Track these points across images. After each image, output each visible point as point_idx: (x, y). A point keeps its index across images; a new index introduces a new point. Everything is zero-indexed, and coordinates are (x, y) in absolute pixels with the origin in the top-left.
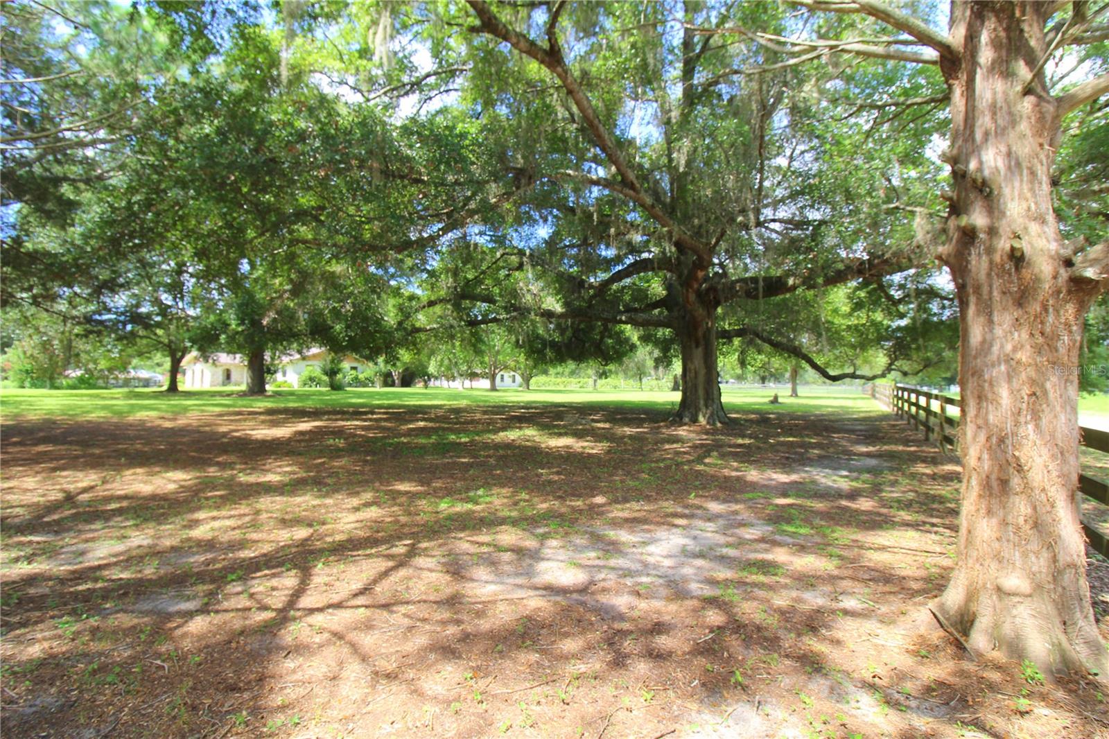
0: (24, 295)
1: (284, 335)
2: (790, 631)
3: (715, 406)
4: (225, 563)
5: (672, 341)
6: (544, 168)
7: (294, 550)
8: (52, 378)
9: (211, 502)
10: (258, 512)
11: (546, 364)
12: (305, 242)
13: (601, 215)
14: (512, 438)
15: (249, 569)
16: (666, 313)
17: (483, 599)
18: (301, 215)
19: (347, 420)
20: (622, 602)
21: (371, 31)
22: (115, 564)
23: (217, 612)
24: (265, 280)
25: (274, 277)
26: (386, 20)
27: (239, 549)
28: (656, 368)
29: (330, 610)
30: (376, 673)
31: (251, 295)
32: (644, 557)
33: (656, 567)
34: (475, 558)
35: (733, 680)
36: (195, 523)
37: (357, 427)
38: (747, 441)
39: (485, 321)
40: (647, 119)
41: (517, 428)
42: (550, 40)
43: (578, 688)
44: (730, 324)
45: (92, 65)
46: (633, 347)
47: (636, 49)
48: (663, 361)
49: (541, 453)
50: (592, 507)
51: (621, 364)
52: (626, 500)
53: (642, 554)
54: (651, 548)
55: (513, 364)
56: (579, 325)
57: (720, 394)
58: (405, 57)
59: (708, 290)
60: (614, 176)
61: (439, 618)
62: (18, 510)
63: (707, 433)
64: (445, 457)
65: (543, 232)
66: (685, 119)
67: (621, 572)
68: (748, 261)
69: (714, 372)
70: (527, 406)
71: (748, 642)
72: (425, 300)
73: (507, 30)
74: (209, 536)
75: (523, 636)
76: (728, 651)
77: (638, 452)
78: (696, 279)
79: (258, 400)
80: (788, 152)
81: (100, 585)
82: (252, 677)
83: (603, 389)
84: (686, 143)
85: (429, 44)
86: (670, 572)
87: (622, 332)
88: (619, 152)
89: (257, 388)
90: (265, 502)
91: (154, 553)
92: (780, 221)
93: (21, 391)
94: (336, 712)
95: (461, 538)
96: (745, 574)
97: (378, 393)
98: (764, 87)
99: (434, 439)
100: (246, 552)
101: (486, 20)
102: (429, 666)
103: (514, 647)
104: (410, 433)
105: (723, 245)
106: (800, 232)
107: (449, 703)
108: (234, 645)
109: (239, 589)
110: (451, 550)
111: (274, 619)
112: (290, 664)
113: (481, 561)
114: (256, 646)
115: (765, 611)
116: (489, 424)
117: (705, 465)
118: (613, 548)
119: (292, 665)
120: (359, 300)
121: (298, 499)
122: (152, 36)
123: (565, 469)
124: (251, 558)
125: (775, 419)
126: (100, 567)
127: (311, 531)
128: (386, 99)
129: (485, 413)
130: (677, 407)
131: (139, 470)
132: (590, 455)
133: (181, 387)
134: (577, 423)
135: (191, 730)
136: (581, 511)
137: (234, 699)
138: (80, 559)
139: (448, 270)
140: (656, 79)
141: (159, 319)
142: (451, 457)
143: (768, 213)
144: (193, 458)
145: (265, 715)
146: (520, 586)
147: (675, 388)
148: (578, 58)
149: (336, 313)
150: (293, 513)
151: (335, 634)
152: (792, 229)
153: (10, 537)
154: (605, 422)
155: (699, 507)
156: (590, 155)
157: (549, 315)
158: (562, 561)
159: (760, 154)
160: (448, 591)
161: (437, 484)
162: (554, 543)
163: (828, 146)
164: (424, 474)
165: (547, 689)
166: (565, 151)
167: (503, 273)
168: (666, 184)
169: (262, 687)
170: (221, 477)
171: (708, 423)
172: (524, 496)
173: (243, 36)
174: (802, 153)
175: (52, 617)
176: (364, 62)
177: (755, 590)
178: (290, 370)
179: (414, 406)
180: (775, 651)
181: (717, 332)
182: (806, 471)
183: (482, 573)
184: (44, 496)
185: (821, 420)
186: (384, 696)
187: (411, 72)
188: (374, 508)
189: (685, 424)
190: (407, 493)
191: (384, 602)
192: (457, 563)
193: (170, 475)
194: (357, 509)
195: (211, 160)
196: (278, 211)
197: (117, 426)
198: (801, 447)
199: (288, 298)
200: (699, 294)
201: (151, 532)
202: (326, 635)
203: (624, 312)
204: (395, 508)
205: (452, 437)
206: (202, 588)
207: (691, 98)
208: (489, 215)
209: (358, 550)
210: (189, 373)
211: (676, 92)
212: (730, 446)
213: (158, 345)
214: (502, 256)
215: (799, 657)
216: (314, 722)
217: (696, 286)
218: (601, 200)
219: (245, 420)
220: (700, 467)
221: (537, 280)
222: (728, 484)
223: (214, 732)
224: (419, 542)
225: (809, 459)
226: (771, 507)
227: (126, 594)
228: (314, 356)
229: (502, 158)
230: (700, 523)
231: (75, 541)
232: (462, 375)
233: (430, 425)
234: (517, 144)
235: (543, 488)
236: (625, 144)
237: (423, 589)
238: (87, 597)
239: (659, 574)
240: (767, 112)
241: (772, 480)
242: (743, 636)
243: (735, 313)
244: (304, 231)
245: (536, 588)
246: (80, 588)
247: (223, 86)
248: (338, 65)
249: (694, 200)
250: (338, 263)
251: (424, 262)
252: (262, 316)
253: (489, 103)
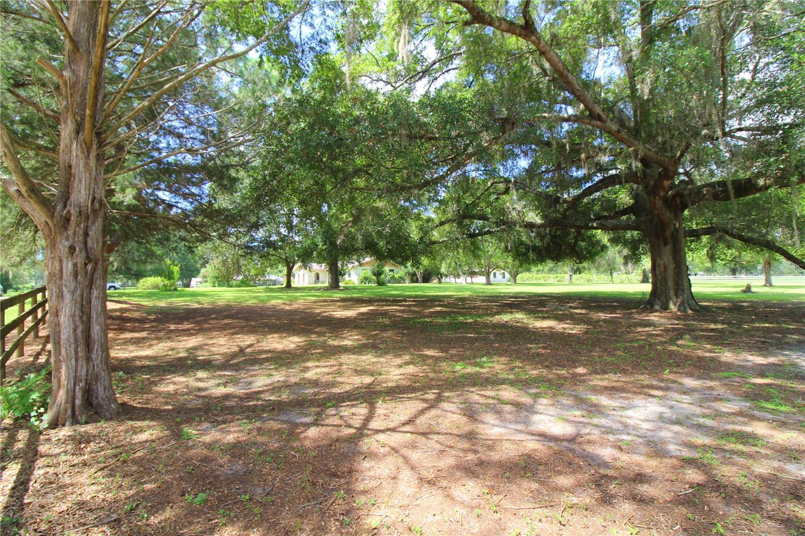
0: (214, 234)
1: (349, 251)
2: (772, 496)
3: (685, 296)
4: (325, 395)
5: (640, 241)
6: (523, 116)
7: (364, 390)
8: (228, 281)
9: (314, 356)
10: (341, 364)
11: (529, 263)
12: (360, 189)
13: (572, 144)
14: (506, 320)
15: (339, 400)
16: (633, 217)
17: (492, 437)
18: (357, 172)
19: (390, 306)
20: (606, 453)
21: (396, 41)
22: (267, 391)
23: (322, 425)
24: (337, 216)
25: (342, 213)
26: (405, 31)
27: (332, 387)
28: (626, 264)
29: (389, 432)
30: (421, 479)
31: (329, 226)
32: (624, 419)
33: (635, 428)
34: (484, 407)
35: (714, 530)
36: (306, 369)
37: (396, 311)
38: (719, 326)
39: (481, 234)
40: (610, 61)
41: (509, 312)
42: (525, 17)
43: (572, 514)
44: (697, 224)
45: (241, 96)
46: (604, 248)
47: (598, 8)
48: (633, 258)
49: (529, 332)
50: (575, 376)
51: (594, 262)
52: (604, 372)
53: (622, 416)
54: (629, 413)
55: (503, 264)
56: (556, 232)
57: (690, 285)
58: (418, 53)
59: (674, 196)
60: (582, 112)
61: (461, 447)
62: (217, 356)
63: (678, 318)
64: (456, 333)
65: (524, 163)
66: (646, 55)
67: (603, 430)
68: (714, 167)
69: (683, 266)
70: (516, 296)
71: (728, 499)
72: (437, 221)
73: (492, 18)
74: (315, 377)
75: (525, 468)
76: (708, 506)
77: (613, 333)
78: (663, 188)
79: (336, 293)
80: (751, 67)
81: (260, 403)
82: (345, 469)
83: (578, 282)
84: (649, 76)
85: (434, 41)
86: (649, 433)
87: (594, 236)
88: (586, 93)
89: (335, 285)
90: (345, 358)
91: (286, 386)
92: (747, 129)
93: (214, 289)
94: (397, 501)
95: (472, 392)
96: (723, 442)
97: (408, 287)
98: (723, 14)
99: (448, 320)
100: (336, 389)
101: (476, 14)
102: (457, 480)
103: (518, 476)
104: (431, 315)
105: (688, 157)
106: (769, 137)
107: (473, 508)
108: (333, 448)
109: (334, 412)
110: (466, 399)
111: (355, 434)
112: (366, 464)
113: (488, 410)
114: (346, 450)
115: (746, 476)
116: (487, 309)
117: (678, 346)
118: (595, 409)
119: (368, 465)
120: (394, 224)
121: (364, 358)
122: (270, 73)
123: (549, 345)
124: (339, 394)
125: (748, 307)
126: (259, 392)
127: (373, 379)
128: (406, 85)
129: (483, 301)
130: (648, 297)
131: (275, 335)
132: (570, 335)
133: (293, 285)
134: (556, 309)
135: (313, 498)
136: (565, 378)
137: (334, 483)
138: (249, 387)
139: (452, 199)
140: (617, 28)
141: (280, 244)
142: (461, 333)
143: (734, 123)
144: (302, 328)
145: (354, 495)
146: (520, 431)
147: (645, 280)
148: (548, 25)
149: (379, 233)
150: (361, 366)
151: (393, 449)
152: (760, 135)
153: (215, 371)
154: (582, 308)
155: (675, 382)
156: (560, 99)
157: (530, 226)
158: (552, 416)
159: (723, 73)
160: (467, 429)
161: (453, 352)
162: (545, 401)
163: (796, 56)
164: (444, 345)
165: (546, 511)
166: (540, 98)
167: (493, 197)
168: (629, 111)
169: (351, 477)
170: (318, 341)
171: (679, 310)
172: (518, 364)
173: (320, 63)
174: (767, 64)
175: (238, 420)
176: (392, 63)
177: (735, 456)
178: (353, 272)
179: (433, 296)
180: (758, 512)
181: (685, 232)
182: (785, 355)
183: (490, 418)
184: (229, 349)
185: (799, 308)
186: (427, 495)
187: (422, 63)
188: (411, 366)
189: (656, 311)
190: (433, 357)
191: (422, 431)
192: (471, 410)
193: (291, 338)
194: (400, 366)
195: (307, 144)
196: (344, 171)
197: (262, 308)
198: (777, 332)
199: (351, 227)
200: (665, 200)
201: (284, 373)
202: (387, 449)
203: (596, 219)
204: (425, 367)
205: (461, 318)
206: (314, 410)
207: (649, 38)
208: (482, 155)
209: (403, 394)
210: (296, 276)
211: (635, 34)
212: (702, 330)
213: (280, 260)
214: (492, 185)
215: (782, 521)
216: (384, 505)
217: (662, 194)
218: (572, 132)
219: (329, 305)
220: (675, 348)
221: (520, 200)
222: (702, 364)
223: (326, 501)
224: (443, 392)
225: (787, 343)
226: (747, 386)
227: (273, 409)
228: (367, 263)
229: (491, 112)
230: (676, 396)
231: (246, 376)
232: (465, 274)
233: (445, 309)
234: (503, 100)
235: (533, 359)
236: (591, 85)
237: (448, 425)
238: (253, 409)
239: (638, 434)
240: (727, 35)
241: (748, 361)
242: (723, 495)
243: (702, 214)
244: (360, 182)
245: (533, 434)
246: (251, 403)
247: (309, 96)
248: (376, 68)
249: (657, 121)
250: (380, 201)
251: (437, 193)
252: (336, 238)
253: (479, 73)
